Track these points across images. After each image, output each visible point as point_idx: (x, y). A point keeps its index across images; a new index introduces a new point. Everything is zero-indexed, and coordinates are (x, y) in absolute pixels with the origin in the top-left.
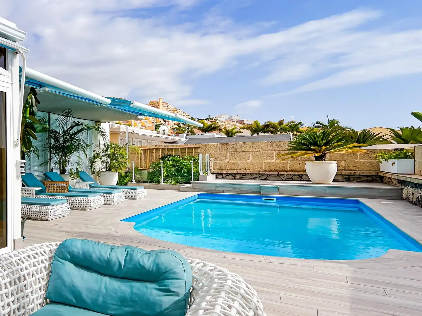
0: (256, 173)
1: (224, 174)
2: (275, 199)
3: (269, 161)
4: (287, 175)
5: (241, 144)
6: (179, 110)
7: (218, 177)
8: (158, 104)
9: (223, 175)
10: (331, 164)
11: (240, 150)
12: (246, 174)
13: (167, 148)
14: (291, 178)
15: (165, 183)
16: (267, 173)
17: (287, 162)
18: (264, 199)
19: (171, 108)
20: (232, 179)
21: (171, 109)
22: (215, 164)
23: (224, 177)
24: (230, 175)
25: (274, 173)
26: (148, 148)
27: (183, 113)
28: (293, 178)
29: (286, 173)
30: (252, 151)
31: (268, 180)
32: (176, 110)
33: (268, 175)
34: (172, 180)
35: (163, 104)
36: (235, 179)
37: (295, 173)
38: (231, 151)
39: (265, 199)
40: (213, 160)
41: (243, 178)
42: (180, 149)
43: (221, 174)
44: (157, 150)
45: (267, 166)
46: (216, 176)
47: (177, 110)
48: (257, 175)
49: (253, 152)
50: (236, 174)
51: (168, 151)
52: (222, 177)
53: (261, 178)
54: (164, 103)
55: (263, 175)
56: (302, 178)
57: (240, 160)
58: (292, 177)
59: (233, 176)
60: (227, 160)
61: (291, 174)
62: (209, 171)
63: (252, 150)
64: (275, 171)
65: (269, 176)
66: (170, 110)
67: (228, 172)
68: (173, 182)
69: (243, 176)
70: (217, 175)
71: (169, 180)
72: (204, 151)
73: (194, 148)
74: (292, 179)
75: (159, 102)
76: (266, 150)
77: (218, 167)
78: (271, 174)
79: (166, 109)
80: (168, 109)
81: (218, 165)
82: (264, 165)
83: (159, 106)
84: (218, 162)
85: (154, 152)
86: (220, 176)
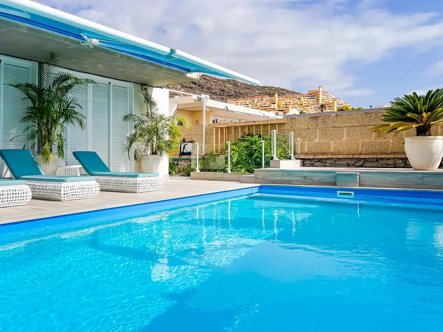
0: (350, 156)
1: (312, 159)
2: (353, 193)
3: (367, 140)
4: (389, 160)
5: (334, 116)
6: (340, 100)
7: (305, 164)
8: (318, 93)
9: (311, 161)
10: (435, 140)
11: (333, 126)
12: (338, 159)
13: (248, 125)
14: (394, 164)
15: (232, 172)
16: (364, 157)
17: (389, 142)
18: (338, 192)
19: (332, 97)
20: (322, 166)
21: (331, 99)
22: (302, 145)
23: (312, 164)
24: (319, 160)
25: (372, 156)
26: (225, 126)
27: (343, 103)
28: (395, 164)
29: (387, 156)
30: (346, 127)
31: (365, 167)
32: (336, 99)
33: (365, 160)
34: (241, 168)
35: (322, 93)
36: (325, 166)
37: (397, 156)
38: (322, 127)
39: (340, 194)
40: (300, 140)
41: (335, 164)
42: (261, 125)
43: (309, 159)
44: (236, 128)
45: (364, 148)
46: (303, 162)
47: (338, 100)
48: (351, 160)
49: (348, 128)
50: (326, 160)
51: (248, 128)
52: (310, 164)
53: (357, 165)
54: (324, 93)
55: (359, 160)
56: (406, 164)
57: (332, 140)
58: (395, 161)
59: (323, 162)
60: (317, 140)
61: (393, 158)
62: (292, 155)
63: (346, 125)
64: (374, 153)
65: (367, 161)
66: (329, 99)
67: (317, 157)
68: (243, 170)
69: (335, 161)
70: (303, 160)
71: (238, 168)
72: (290, 129)
73: (278, 124)
74: (394, 166)
75: (319, 91)
76: (364, 124)
77: (306, 150)
78: (369, 158)
79: (326, 99)
80: (328, 99)
81: (306, 147)
82: (360, 145)
83: (318, 96)
84: (306, 143)
85: (233, 131)
86: (308, 163)
